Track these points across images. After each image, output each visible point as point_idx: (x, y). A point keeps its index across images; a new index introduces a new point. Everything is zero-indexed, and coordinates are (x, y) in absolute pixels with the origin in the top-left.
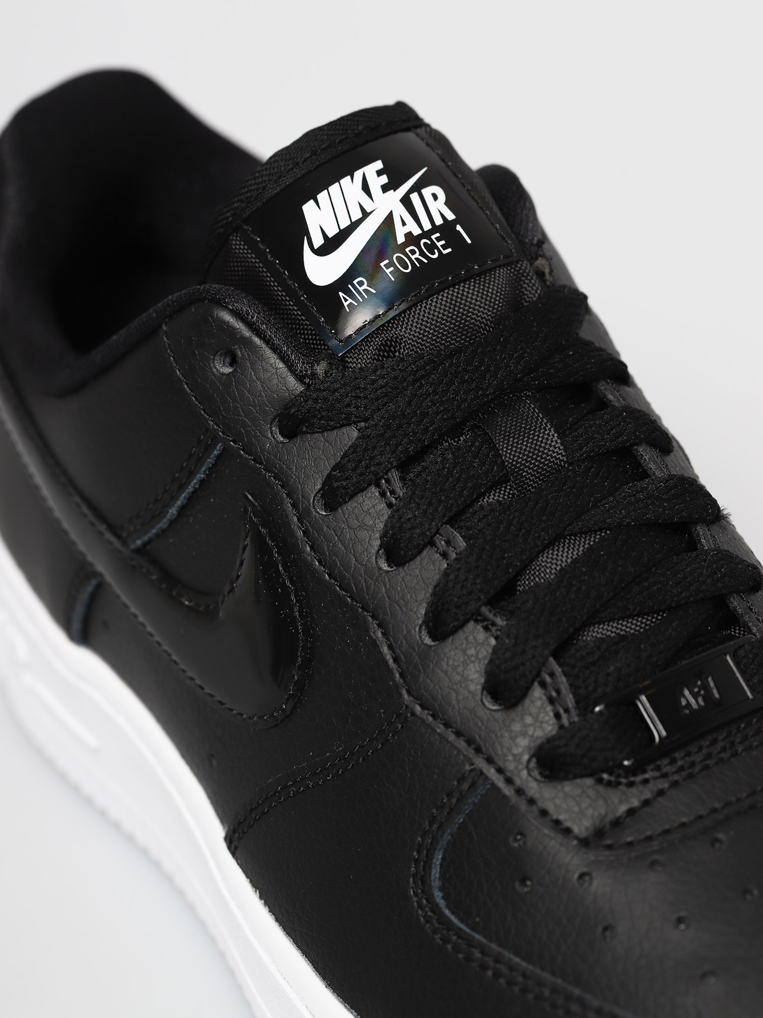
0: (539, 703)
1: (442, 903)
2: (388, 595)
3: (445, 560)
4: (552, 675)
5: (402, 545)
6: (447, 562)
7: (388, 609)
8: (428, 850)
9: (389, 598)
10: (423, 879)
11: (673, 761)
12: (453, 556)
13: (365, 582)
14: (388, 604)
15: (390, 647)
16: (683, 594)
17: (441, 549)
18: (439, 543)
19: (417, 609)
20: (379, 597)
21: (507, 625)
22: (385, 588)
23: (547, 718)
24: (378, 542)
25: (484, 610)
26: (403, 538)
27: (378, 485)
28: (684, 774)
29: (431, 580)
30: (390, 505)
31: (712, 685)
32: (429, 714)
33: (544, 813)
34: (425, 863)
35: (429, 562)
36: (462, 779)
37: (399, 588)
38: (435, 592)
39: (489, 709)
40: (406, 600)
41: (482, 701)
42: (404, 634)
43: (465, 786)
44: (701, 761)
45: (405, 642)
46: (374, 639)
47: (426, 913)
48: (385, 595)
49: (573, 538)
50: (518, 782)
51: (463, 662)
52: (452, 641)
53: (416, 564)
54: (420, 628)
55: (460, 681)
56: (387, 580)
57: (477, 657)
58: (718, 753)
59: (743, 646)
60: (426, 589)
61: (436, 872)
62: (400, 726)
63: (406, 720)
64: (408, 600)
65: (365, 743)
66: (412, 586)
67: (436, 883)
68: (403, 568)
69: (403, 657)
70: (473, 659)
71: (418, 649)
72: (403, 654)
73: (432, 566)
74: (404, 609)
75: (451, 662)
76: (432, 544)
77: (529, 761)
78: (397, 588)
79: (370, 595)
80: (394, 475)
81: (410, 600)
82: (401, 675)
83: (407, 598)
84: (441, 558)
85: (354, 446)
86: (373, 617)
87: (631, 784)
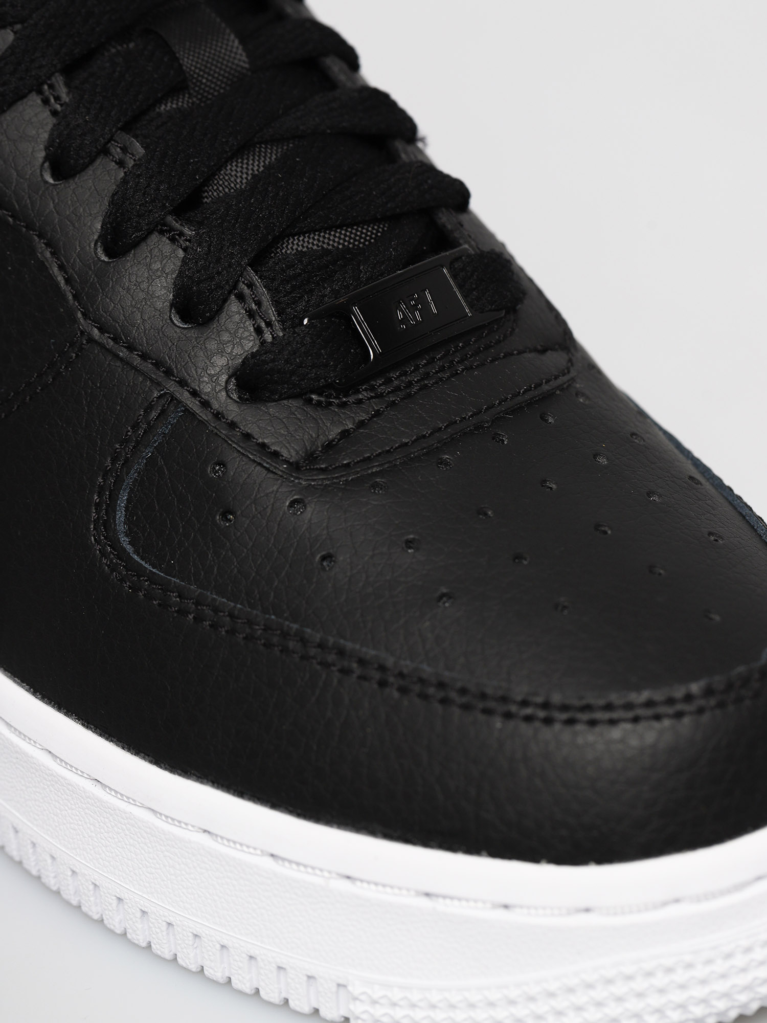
0: (237, 318)
1: (129, 548)
2: (57, 209)
3: (122, 169)
4: (250, 285)
5: (72, 153)
6: (125, 170)
7: (57, 226)
8: (111, 491)
9: (58, 213)
10: (106, 524)
11: (389, 381)
12: (131, 163)
13: (29, 198)
14: (57, 220)
15: (61, 267)
16: (389, 205)
17: (117, 157)
18: (114, 150)
19: (91, 223)
20: (46, 212)
21: (197, 234)
22: (53, 203)
23: (247, 334)
24: (43, 154)
25: (170, 219)
26: (73, 145)
27: (40, 92)
28: (401, 394)
29: (106, 191)
30: (54, 113)
31: (429, 298)
32: (109, 337)
33: (248, 436)
34: (108, 505)
35: (104, 171)
36: (149, 408)
37: (70, 202)
38: (113, 200)
39: (179, 327)
40: (79, 214)
41: (171, 319)
42: (77, 251)
43: (154, 414)
44: (418, 381)
45: (78, 260)
46: (42, 261)
47: (111, 561)
48: (53, 210)
49: (263, 146)
50: (216, 405)
51: (147, 278)
52: (134, 254)
53: (89, 174)
54: (96, 245)
55: (145, 298)
56: (55, 193)
57: (163, 271)
58: (437, 372)
59: (461, 257)
60: (101, 200)
61: (120, 515)
62: (74, 355)
63: (81, 349)
64: (81, 214)
65: (33, 379)
66: (84, 199)
67: (121, 527)
68: (74, 180)
69: (76, 277)
70: (159, 273)
71: (94, 267)
72: (76, 274)
73: (107, 176)
74: (76, 224)
75: (133, 279)
76: (105, 152)
77: (227, 382)
78: (67, 201)
79: (35, 212)
80: (59, 81)
81: (82, 214)
82: (75, 297)
83: (79, 212)
84: (117, 166)
85: (12, 48)
86: (40, 236)
87: (343, 405)
